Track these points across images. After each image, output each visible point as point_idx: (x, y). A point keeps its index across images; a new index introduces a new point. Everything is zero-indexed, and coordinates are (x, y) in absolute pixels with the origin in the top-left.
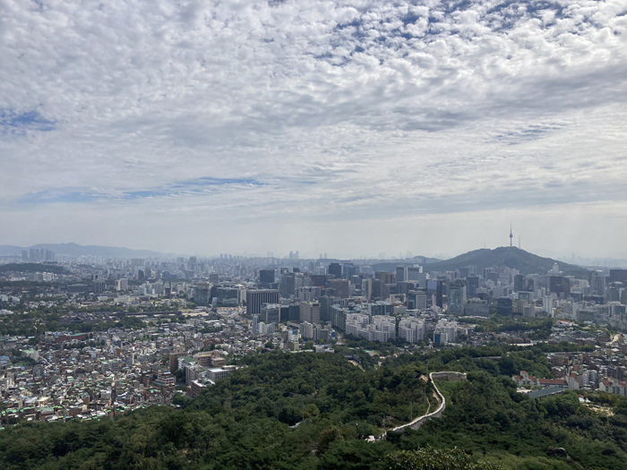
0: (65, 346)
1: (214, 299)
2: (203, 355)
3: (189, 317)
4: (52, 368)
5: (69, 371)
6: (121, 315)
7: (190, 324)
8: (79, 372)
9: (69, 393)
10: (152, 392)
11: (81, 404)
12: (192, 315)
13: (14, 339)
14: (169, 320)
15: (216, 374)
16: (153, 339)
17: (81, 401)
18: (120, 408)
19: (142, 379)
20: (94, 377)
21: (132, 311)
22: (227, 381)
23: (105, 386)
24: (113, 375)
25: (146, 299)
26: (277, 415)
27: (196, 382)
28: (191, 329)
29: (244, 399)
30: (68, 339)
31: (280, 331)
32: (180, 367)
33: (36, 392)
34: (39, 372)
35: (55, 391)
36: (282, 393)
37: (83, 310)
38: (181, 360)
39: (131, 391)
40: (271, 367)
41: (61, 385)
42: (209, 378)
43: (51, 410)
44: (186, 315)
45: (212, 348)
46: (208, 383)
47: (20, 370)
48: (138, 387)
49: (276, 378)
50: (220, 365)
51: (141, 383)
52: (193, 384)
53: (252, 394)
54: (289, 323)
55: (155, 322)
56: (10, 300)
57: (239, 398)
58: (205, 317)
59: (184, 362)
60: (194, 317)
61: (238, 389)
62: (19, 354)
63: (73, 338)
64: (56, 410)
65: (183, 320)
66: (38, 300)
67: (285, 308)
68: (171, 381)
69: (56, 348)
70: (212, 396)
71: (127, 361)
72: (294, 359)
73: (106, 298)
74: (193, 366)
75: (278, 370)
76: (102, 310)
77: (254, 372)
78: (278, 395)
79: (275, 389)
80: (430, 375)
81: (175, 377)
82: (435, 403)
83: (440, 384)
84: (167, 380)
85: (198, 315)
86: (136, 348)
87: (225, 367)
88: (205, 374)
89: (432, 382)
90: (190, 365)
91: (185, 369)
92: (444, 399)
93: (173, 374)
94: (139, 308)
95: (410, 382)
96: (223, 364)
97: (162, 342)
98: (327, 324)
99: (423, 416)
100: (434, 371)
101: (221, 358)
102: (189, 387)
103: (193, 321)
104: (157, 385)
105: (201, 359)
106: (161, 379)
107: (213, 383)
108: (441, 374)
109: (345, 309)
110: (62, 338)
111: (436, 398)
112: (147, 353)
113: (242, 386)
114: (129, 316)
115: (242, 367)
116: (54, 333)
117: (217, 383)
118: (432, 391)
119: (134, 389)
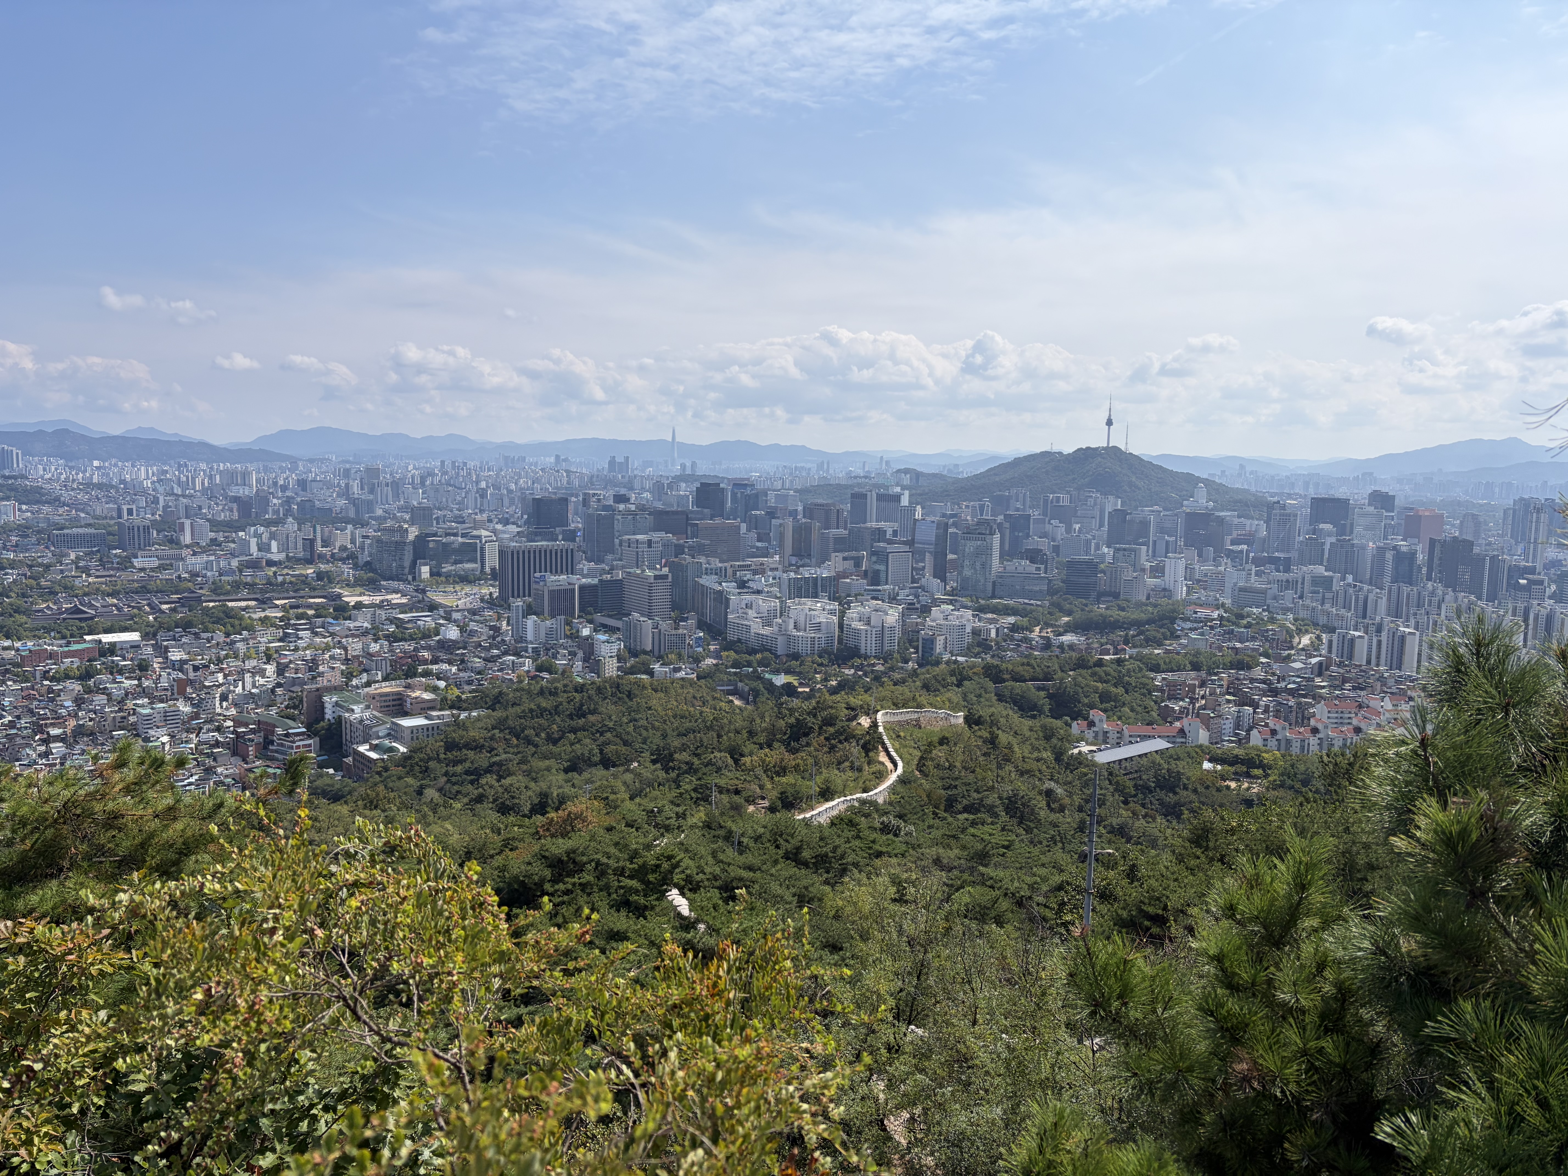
0: (45, 675)
3: (359, 606)
6: (190, 602)
8: (80, 732)
15: (412, 729)
16: (270, 655)
22: (437, 745)
24: (165, 740)
27: (363, 748)
30: (54, 657)
32: (328, 717)
37: (93, 591)
38: (329, 700)
39: (209, 771)
40: (539, 712)
42: (396, 739)
44: (352, 600)
45: (411, 673)
48: (226, 763)
49: (550, 735)
50: (424, 709)
51: (234, 753)
52: (357, 753)
54: (599, 617)
55: (275, 615)
57: (459, 780)
58: (399, 606)
59: (337, 704)
60: (370, 606)
63: (66, 655)
67: (590, 585)
68: (307, 747)
69: (24, 678)
71: (201, 707)
73: (154, 561)
74: (358, 712)
75: (558, 717)
76: (143, 590)
80: (879, 716)
81: (317, 739)
82: (880, 772)
83: (899, 736)
84: (298, 747)
85: (382, 601)
86: (225, 676)
87: (434, 713)
88: (386, 732)
89: (881, 729)
90: (353, 710)
91: (339, 720)
92: (900, 764)
93: (311, 731)
94: (237, 586)
95: (831, 730)
96: (433, 708)
97: (291, 662)
98: (685, 620)
99: (842, 799)
100: (889, 708)
101: (427, 696)
102: (349, 760)
103: (369, 615)
104: (272, 759)
105: (377, 698)
106: (282, 745)
107: (403, 749)
108: (906, 714)
109: (729, 587)
110: (38, 656)
111: (883, 764)
112: (254, 686)
113: (471, 754)
114: (211, 604)
115: (474, 714)
116: (18, 644)
117: (413, 751)
118: (877, 748)
119: (215, 767)
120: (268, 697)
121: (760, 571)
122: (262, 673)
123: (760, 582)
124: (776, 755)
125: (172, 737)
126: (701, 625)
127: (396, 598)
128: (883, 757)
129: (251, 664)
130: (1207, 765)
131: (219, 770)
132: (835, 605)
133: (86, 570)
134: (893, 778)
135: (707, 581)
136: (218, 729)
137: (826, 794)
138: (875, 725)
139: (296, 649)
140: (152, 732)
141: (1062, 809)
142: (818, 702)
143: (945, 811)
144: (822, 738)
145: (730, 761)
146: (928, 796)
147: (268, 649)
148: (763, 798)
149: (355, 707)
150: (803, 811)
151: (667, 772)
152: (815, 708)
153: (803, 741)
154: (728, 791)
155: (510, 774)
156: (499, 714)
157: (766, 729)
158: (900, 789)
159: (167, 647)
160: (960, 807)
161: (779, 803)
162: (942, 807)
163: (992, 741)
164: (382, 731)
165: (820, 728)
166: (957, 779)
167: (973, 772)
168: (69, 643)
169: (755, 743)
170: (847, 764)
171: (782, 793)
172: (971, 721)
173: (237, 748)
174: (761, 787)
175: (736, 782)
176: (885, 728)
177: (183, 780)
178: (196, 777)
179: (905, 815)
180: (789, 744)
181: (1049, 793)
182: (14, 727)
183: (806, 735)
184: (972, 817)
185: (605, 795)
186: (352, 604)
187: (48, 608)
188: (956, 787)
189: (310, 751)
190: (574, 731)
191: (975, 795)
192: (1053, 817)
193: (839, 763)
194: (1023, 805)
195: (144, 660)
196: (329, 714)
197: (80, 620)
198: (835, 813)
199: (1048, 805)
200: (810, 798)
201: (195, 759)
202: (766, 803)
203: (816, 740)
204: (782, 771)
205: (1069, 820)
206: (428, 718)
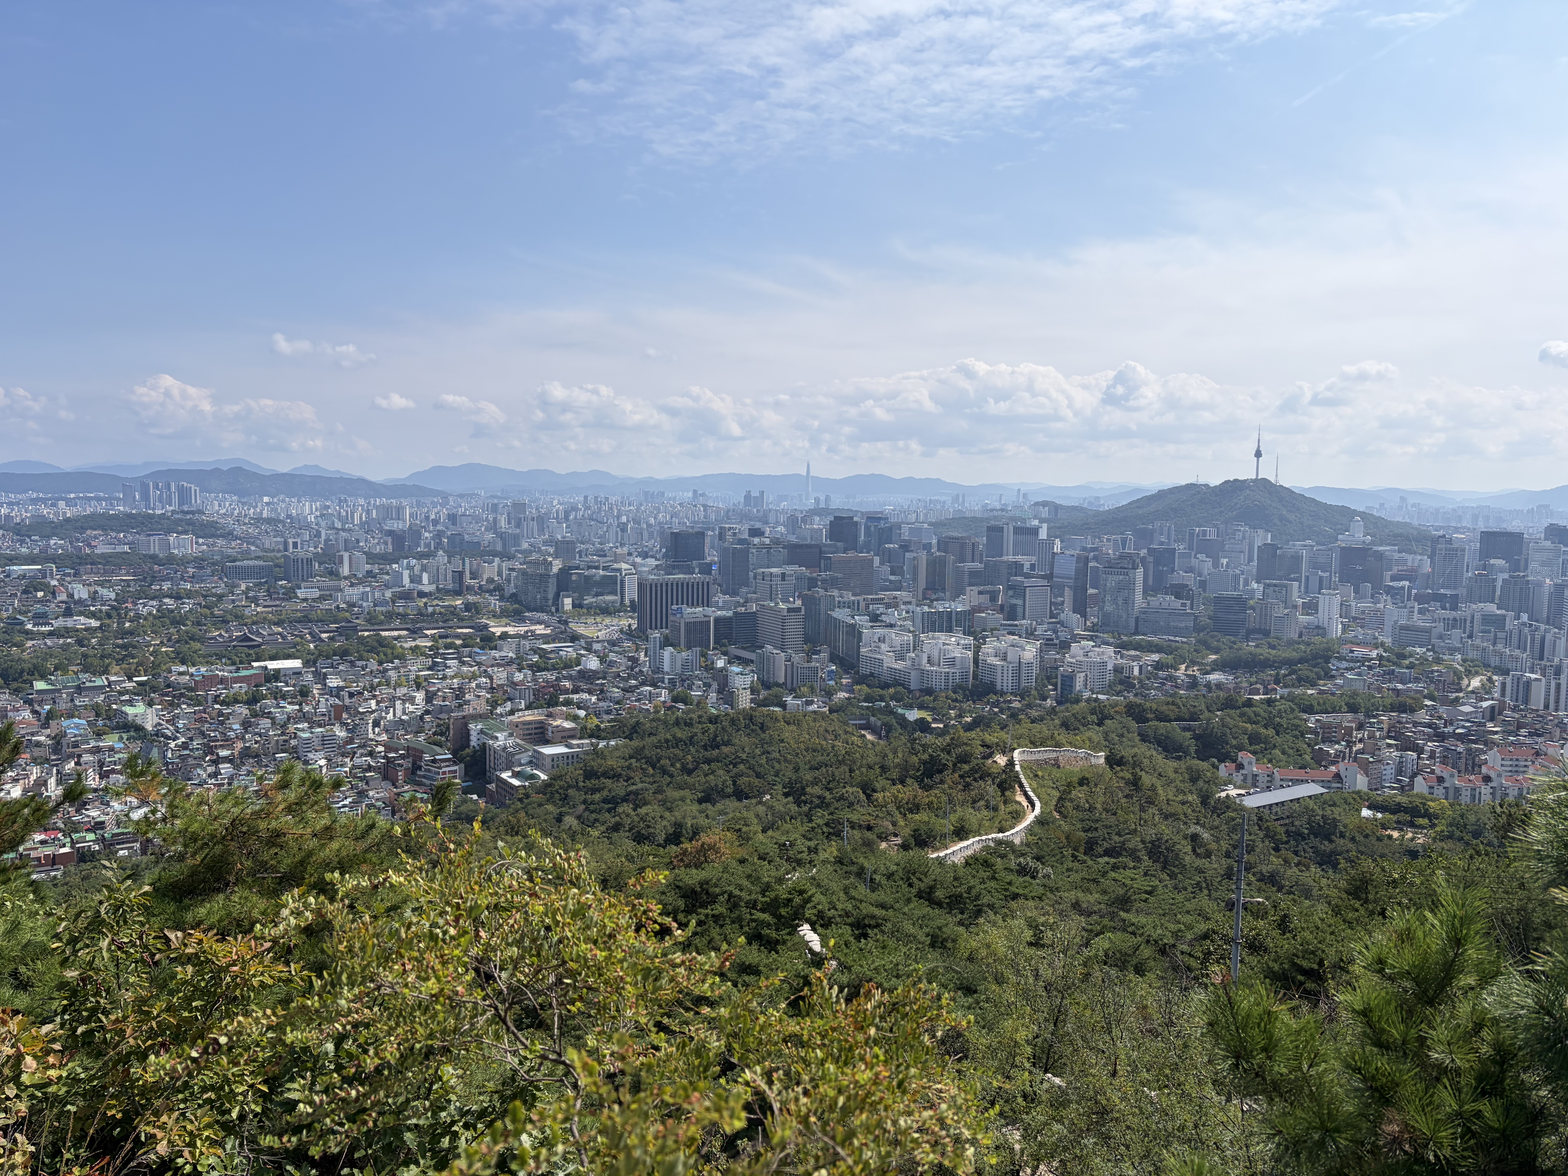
0: (217, 699)
2: (530, 716)
3: (504, 636)
4: (185, 746)
5: (224, 753)
6: (347, 631)
7: (506, 651)
8: (247, 754)
10: (407, 796)
13: (101, 681)
15: (553, 757)
16: (420, 683)
22: (575, 772)
24: (322, 763)
27: (505, 775)
29: (609, 811)
30: (225, 682)
31: (710, 667)
32: (473, 744)
34: (156, 754)
36: (691, 796)
37: (262, 620)
38: (475, 728)
40: (675, 742)
42: (537, 767)
44: (498, 631)
45: (552, 702)
47: (112, 749)
48: (377, 788)
49: (685, 765)
50: (565, 737)
51: (384, 778)
52: (500, 780)
54: (733, 650)
55: (425, 645)
56: (94, 597)
58: (543, 636)
59: (482, 732)
60: (515, 636)
62: (111, 714)
63: (235, 680)
65: (489, 641)
66: (159, 596)
67: (725, 618)
68: (452, 774)
69: (197, 702)
71: (355, 733)
73: (316, 594)
74: (502, 740)
75: (692, 748)
76: (306, 620)
78: (683, 799)
80: (1016, 754)
81: (463, 765)
82: (1016, 812)
83: (1036, 776)
84: (444, 773)
85: (527, 632)
86: (378, 703)
87: (575, 742)
88: (528, 759)
89: (1018, 768)
90: (497, 738)
91: (484, 747)
92: (1038, 805)
93: (457, 758)
94: (390, 616)
95: (966, 767)
96: (573, 737)
97: (439, 690)
98: (817, 653)
99: (977, 839)
100: (1026, 746)
101: (568, 725)
102: (492, 787)
103: (514, 645)
104: (420, 784)
105: (520, 726)
106: (429, 771)
107: (543, 777)
108: (1044, 753)
109: (861, 620)
110: (211, 681)
111: (1019, 803)
112: (404, 713)
113: (608, 782)
114: (366, 634)
115: (613, 743)
116: (192, 670)
117: (553, 778)
118: (1013, 788)
119: (367, 791)
120: (417, 725)
121: (893, 604)
122: (412, 700)
123: (893, 615)
124: (909, 791)
125: (329, 760)
126: (833, 658)
127: (540, 629)
128: (1020, 798)
129: (401, 691)
130: (1366, 813)
131: (371, 793)
132: (970, 640)
133: (255, 600)
134: (1030, 818)
135: (840, 614)
136: (371, 754)
137: (961, 833)
138: (1011, 763)
139: (444, 678)
140: (311, 756)
141: (1208, 854)
142: (952, 739)
143: (1085, 854)
144: (956, 775)
145: (862, 797)
146: (1067, 838)
147: (418, 677)
148: (896, 835)
149: (499, 735)
150: (937, 850)
151: (799, 806)
152: (949, 745)
153: (937, 778)
154: (860, 826)
155: (645, 804)
156: (636, 743)
157: (898, 765)
158: (1037, 829)
159: (325, 674)
160: (1100, 850)
161: (912, 841)
162: (1082, 850)
163: (1135, 783)
164: (524, 758)
165: (955, 765)
166: (1097, 821)
167: (1115, 814)
168: (238, 669)
169: (887, 779)
170: (982, 803)
171: (915, 831)
172: (1113, 761)
173: (387, 773)
174: (894, 824)
175: (870, 818)
176: (1021, 767)
177: (338, 802)
178: (350, 800)
179: (1043, 857)
180: (922, 780)
181: (1195, 837)
182: (186, 748)
183: (940, 772)
184: (1113, 860)
185: (738, 827)
186: (498, 634)
187: (220, 635)
188: (1096, 829)
189: (455, 777)
190: (708, 761)
191: (1117, 838)
192: (1199, 862)
193: (974, 802)
194: (1167, 849)
195: (305, 686)
196: (474, 741)
197: (249, 647)
198: (970, 852)
199: (1194, 850)
200: (944, 836)
201: (350, 782)
202: (899, 840)
203: (950, 778)
204: (916, 808)
205: (1216, 866)
206: (568, 746)
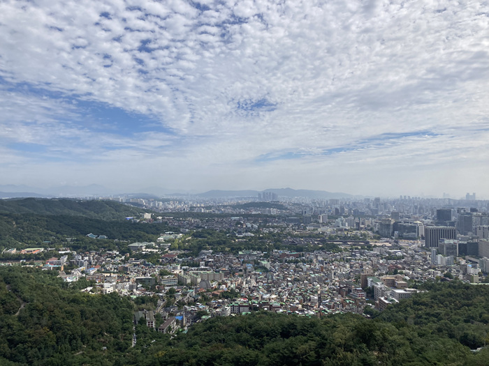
0: (286, 261)
1: (396, 233)
2: (388, 277)
3: (375, 246)
4: (278, 276)
5: (289, 279)
6: (323, 241)
7: (376, 252)
8: (296, 280)
9: (289, 295)
10: (348, 302)
11: (297, 304)
12: (378, 244)
13: (255, 253)
14: (360, 247)
15: (400, 294)
16: (348, 261)
17: (297, 301)
18: (324, 310)
19: (340, 291)
20: (305, 285)
21: (331, 238)
22: (409, 301)
23: (314, 293)
24: (319, 286)
25: (341, 230)
26: (458, 337)
27: (382, 299)
28: (378, 256)
29: (426, 319)
30: (288, 256)
31: (459, 263)
32: (369, 285)
33: (269, 291)
34: (270, 277)
35: (281, 292)
36: (462, 319)
37: (297, 236)
38: (369, 280)
39: (332, 299)
40: (450, 295)
41: (284, 288)
42: (393, 297)
43: (279, 305)
44: (373, 244)
45: (395, 273)
46: (392, 300)
47: (259, 274)
48: (337, 297)
49: (456, 305)
50: (402, 287)
51: (339, 294)
52: (380, 300)
53: (433, 315)
54: (467, 257)
55: (348, 248)
56: (252, 226)
57: (420, 317)
58: (388, 247)
59: (372, 281)
60: (379, 246)
61: (420, 310)
62: (258, 263)
63: (291, 255)
64: (282, 305)
65: (370, 248)
66: (268, 227)
67: (463, 244)
68: (362, 295)
69: (281, 261)
70: (397, 312)
71: (328, 276)
72: (473, 290)
73: (312, 228)
74: (379, 285)
75: (458, 298)
76: (310, 237)
77: (434, 297)
78: (459, 320)
79: (455, 314)
81: (366, 293)
84: (360, 295)
85: (383, 245)
86: (335, 267)
88: (390, 293)
91: (373, 287)
93: (364, 290)
94: (336, 237)
96: (406, 287)
97: (354, 264)
101: (403, 282)
102: (377, 302)
103: (379, 250)
104: (351, 297)
105: (386, 281)
106: (354, 293)
110: (284, 255)
112: (344, 271)
114: (329, 242)
115: (423, 291)
116: (279, 251)
120: (348, 276)
122: (345, 267)
127: (388, 244)
129: (342, 263)
131: (335, 299)
133: (295, 230)
139: (356, 260)
140: (315, 283)
147: (347, 259)
149: (378, 283)
159: (317, 256)
168: (292, 252)
187: (286, 241)
197: (294, 245)
201: (328, 294)
206: (405, 291)
